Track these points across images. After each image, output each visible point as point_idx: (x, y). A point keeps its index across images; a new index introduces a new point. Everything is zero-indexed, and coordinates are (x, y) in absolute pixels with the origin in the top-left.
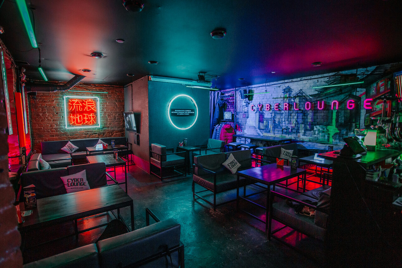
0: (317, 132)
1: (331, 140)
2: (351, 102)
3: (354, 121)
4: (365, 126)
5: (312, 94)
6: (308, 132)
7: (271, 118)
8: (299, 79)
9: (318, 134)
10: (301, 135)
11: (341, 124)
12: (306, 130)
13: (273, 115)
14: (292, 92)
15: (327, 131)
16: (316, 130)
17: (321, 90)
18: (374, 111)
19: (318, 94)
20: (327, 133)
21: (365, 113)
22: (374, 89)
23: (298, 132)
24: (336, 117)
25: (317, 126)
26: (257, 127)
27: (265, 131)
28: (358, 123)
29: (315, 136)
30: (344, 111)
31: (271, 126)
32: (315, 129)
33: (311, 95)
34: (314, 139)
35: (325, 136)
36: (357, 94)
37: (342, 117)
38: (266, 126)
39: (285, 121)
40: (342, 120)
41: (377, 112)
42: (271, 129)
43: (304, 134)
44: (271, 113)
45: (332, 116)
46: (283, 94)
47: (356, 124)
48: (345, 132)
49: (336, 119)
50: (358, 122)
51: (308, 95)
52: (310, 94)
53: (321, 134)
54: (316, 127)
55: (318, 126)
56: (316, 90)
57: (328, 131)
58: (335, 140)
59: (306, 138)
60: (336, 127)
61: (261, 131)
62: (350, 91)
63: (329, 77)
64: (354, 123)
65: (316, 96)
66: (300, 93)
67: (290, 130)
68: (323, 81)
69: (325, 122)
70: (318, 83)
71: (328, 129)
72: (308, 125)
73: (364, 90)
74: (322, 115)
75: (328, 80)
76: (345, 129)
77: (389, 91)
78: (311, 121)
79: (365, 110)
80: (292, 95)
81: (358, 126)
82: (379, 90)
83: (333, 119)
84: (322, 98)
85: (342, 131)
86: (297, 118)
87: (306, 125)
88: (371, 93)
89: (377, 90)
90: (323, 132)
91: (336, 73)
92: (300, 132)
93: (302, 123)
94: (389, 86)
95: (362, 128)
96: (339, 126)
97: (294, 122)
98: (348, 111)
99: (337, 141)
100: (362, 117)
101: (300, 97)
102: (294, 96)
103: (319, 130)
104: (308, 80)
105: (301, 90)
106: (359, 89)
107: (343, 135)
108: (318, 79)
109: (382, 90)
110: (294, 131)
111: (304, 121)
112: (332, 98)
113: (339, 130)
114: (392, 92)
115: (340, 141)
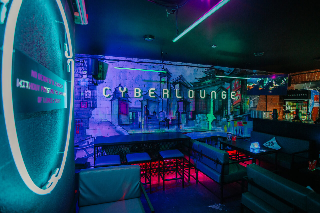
0: (198, 121)
1: (211, 127)
2: (224, 93)
3: (224, 108)
4: (230, 112)
5: (193, 82)
6: (191, 122)
7: (142, 108)
8: (179, 63)
9: (199, 123)
10: (184, 126)
11: (217, 111)
12: (188, 120)
13: (145, 103)
14: (171, 76)
15: (206, 119)
16: (198, 119)
17: (200, 80)
18: (234, 101)
19: (198, 83)
20: (207, 121)
21: (230, 103)
22: (234, 84)
23: (179, 123)
24: (213, 106)
25: (198, 115)
26: (116, 121)
27: (131, 126)
28: (227, 110)
29: (197, 125)
30: (218, 101)
31: (141, 120)
32: (197, 118)
34: (196, 128)
35: (205, 124)
36: (225, 87)
37: (217, 105)
38: (133, 119)
40: (217, 109)
41: (236, 102)
42: (143, 123)
43: (187, 125)
44: (141, 101)
45: (210, 105)
46: (159, 77)
48: (219, 119)
49: (213, 108)
50: (227, 109)
51: (189, 82)
52: (191, 82)
53: (202, 122)
54: (198, 116)
56: (196, 79)
58: (213, 127)
59: (189, 129)
60: (213, 114)
61: (125, 127)
62: (221, 84)
63: (206, 68)
64: (225, 110)
65: (196, 84)
66: (181, 79)
67: (170, 122)
68: (202, 71)
69: (205, 111)
70: (197, 72)
71: (207, 117)
72: (190, 115)
73: (229, 84)
74: (202, 104)
75: (206, 71)
76: (219, 116)
77: (240, 87)
78: (193, 110)
79: (230, 100)
80: (171, 80)
81: (227, 112)
82: (236, 86)
83: (211, 108)
84: (202, 87)
85: (218, 117)
86: (178, 107)
87: (188, 114)
88: (233, 88)
89: (236, 85)
90: (204, 120)
91: (212, 66)
92: (182, 123)
93: (183, 113)
94: (240, 84)
95: (229, 114)
96: (215, 114)
97: (175, 112)
98: (221, 100)
99: (215, 127)
100: (229, 106)
101: (180, 83)
102: (173, 82)
103: (201, 119)
104: (188, 67)
105: (182, 76)
106: (226, 83)
107: (218, 121)
108: (198, 68)
109: (237, 86)
110: (175, 123)
111: (185, 111)
112: (210, 88)
113: (215, 117)
114: (241, 88)
115: (216, 127)
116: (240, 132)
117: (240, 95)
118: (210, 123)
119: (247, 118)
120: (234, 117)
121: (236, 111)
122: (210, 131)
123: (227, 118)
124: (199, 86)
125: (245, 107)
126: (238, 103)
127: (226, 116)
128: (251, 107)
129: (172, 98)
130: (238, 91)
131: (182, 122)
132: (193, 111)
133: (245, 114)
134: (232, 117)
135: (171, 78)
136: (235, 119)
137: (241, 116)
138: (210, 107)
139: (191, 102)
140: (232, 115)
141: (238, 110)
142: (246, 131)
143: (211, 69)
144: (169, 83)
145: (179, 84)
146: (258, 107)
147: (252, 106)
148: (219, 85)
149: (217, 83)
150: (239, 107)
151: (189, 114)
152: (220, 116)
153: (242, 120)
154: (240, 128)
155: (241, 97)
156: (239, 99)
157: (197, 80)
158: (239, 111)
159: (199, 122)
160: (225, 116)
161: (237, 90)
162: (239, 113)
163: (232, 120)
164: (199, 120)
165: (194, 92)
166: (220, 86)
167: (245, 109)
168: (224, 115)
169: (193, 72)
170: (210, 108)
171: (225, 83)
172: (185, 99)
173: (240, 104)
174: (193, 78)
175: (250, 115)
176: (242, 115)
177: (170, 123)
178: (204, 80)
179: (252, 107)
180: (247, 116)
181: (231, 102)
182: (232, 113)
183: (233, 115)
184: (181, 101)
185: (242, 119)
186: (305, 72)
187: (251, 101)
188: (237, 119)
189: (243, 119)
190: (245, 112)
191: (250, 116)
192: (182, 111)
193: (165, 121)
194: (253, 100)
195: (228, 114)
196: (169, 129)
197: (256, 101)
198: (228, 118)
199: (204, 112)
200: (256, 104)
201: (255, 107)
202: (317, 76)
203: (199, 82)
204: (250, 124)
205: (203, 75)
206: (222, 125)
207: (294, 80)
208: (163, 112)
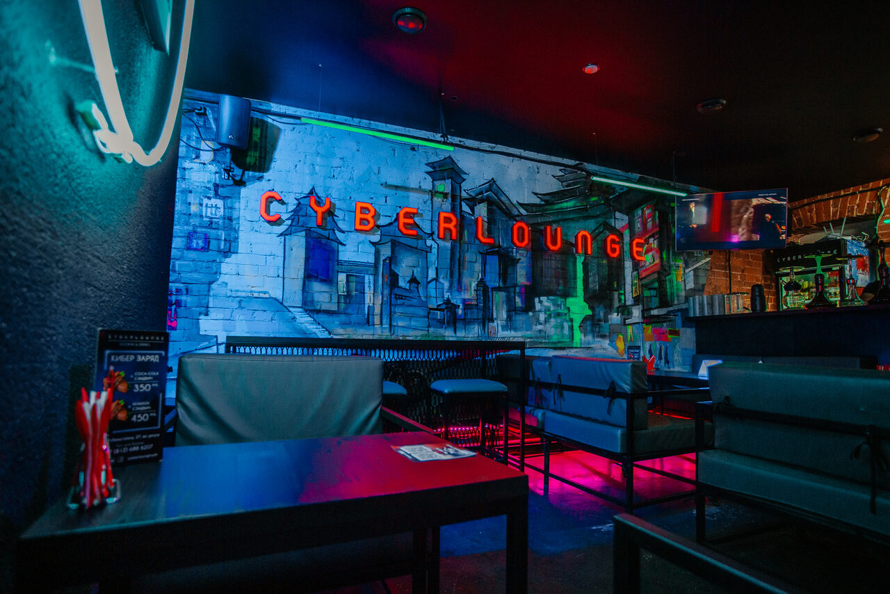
0: (542, 317)
1: (578, 335)
2: (613, 241)
3: (615, 286)
4: (633, 298)
5: (526, 203)
6: (520, 319)
7: (376, 265)
8: (485, 145)
9: (546, 321)
10: (500, 328)
11: (595, 291)
12: (512, 310)
13: (386, 252)
14: (464, 180)
15: (566, 311)
16: (540, 311)
17: (547, 198)
18: (642, 267)
19: (539, 205)
20: (568, 318)
21: (631, 270)
22: (639, 220)
23: (487, 318)
24: (583, 274)
25: (542, 298)
26: (295, 297)
27: (343, 317)
28: (622, 292)
29: (539, 327)
30: (598, 262)
31: (372, 298)
32: (538, 306)
33: (521, 205)
34: (537, 338)
35: (562, 328)
36: (617, 225)
37: (594, 275)
38: (348, 295)
39: (436, 279)
40: (594, 285)
41: (647, 270)
42: (377, 310)
43: (509, 324)
44: (374, 244)
45: (575, 272)
46: (429, 179)
47: (620, 294)
48: (602, 314)
49: (583, 280)
50: (623, 289)
51: (515, 202)
52: (521, 202)
53: (552, 320)
54: (541, 302)
55: (544, 299)
56: (536, 194)
57: (569, 310)
58: (585, 336)
59: (514, 338)
60: (585, 301)
61: (322, 318)
62: (604, 214)
63: (563, 168)
64: (616, 290)
65: (534, 209)
66: (491, 190)
67: (460, 312)
68: (550, 173)
69: (560, 288)
70: (538, 176)
71: (567, 306)
72: (518, 296)
73: (626, 218)
74: (553, 266)
75: (561, 174)
76: (601, 306)
77: (658, 229)
78: (528, 284)
79: (631, 263)
80: (465, 190)
81: (623, 297)
82: (646, 225)
83: (578, 280)
84: (551, 220)
85: (597, 309)
86: (484, 272)
87: (513, 294)
88: (636, 229)
89: (644, 224)
90: (558, 315)
91: (577, 162)
92: (496, 319)
93: (498, 289)
94: (657, 221)
95: (630, 302)
96: (591, 298)
97: (474, 285)
98: (604, 262)
99: (590, 338)
100: (628, 279)
101: (490, 202)
102: (470, 195)
103: (549, 310)
104: (512, 158)
105: (494, 182)
106: (618, 215)
107: (600, 320)
108: (539, 164)
109: (649, 225)
110: (475, 316)
111: (505, 282)
112: (573, 225)
113: (591, 308)
114: (660, 232)
115: (594, 337)
116: (660, 358)
117: (657, 252)
118: (576, 325)
119: (679, 320)
120: (643, 311)
121: (647, 297)
122: (578, 350)
123: (623, 314)
124: (542, 215)
125: (672, 287)
126: (653, 273)
127: (620, 307)
128: (687, 288)
129: (465, 243)
130: (651, 240)
131: (495, 316)
132: (526, 286)
133: (672, 306)
134: (636, 313)
135: (463, 184)
136: (647, 319)
137: (663, 311)
138: (575, 278)
139: (520, 259)
140: (637, 307)
141: (653, 292)
142: (677, 357)
143: (576, 172)
144: (459, 198)
145: (488, 205)
146: (707, 289)
147: (691, 285)
148: (598, 216)
149: (591, 212)
150: (656, 285)
151: (515, 293)
152: (605, 308)
153: (665, 324)
154: (661, 347)
155: (661, 258)
156: (655, 263)
157: (538, 197)
158: (656, 296)
159: (545, 318)
160: (618, 308)
161: (650, 237)
162: (656, 301)
163: (638, 321)
164: (545, 313)
165: (529, 231)
166: (601, 220)
167: (672, 294)
168: (616, 304)
169: (525, 175)
170: (575, 283)
171: (617, 212)
172: (504, 250)
173: (659, 278)
174: (526, 189)
175: (687, 310)
176: (665, 309)
177: (461, 315)
178: (557, 199)
179: (691, 289)
180: (679, 314)
181: (633, 268)
182: (637, 300)
183: (641, 306)
184: (493, 253)
185: (665, 322)
186: (826, 196)
187: (687, 271)
188: (652, 321)
189: (669, 321)
190: (672, 300)
191: (688, 313)
192: (495, 282)
193: (446, 308)
194: (693, 268)
195: (627, 304)
196: (455, 332)
197: (701, 273)
198: (626, 313)
199: (559, 290)
200: (702, 281)
201: (699, 290)
202: (858, 206)
203: (543, 203)
204: (688, 337)
205: (555, 186)
206: (610, 333)
207: (799, 220)
208: (440, 282)
